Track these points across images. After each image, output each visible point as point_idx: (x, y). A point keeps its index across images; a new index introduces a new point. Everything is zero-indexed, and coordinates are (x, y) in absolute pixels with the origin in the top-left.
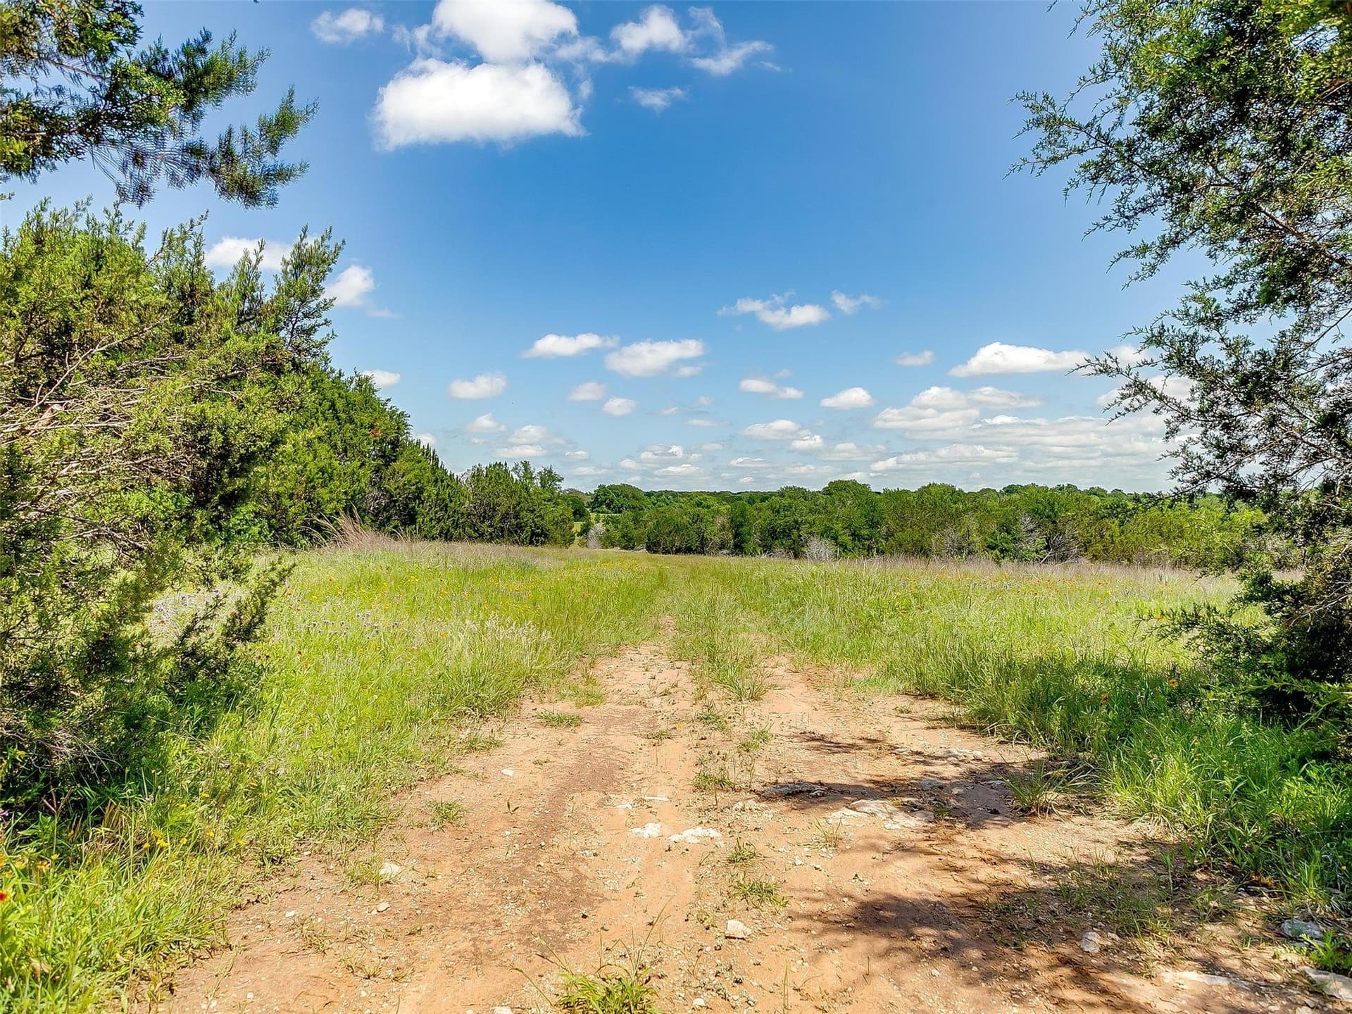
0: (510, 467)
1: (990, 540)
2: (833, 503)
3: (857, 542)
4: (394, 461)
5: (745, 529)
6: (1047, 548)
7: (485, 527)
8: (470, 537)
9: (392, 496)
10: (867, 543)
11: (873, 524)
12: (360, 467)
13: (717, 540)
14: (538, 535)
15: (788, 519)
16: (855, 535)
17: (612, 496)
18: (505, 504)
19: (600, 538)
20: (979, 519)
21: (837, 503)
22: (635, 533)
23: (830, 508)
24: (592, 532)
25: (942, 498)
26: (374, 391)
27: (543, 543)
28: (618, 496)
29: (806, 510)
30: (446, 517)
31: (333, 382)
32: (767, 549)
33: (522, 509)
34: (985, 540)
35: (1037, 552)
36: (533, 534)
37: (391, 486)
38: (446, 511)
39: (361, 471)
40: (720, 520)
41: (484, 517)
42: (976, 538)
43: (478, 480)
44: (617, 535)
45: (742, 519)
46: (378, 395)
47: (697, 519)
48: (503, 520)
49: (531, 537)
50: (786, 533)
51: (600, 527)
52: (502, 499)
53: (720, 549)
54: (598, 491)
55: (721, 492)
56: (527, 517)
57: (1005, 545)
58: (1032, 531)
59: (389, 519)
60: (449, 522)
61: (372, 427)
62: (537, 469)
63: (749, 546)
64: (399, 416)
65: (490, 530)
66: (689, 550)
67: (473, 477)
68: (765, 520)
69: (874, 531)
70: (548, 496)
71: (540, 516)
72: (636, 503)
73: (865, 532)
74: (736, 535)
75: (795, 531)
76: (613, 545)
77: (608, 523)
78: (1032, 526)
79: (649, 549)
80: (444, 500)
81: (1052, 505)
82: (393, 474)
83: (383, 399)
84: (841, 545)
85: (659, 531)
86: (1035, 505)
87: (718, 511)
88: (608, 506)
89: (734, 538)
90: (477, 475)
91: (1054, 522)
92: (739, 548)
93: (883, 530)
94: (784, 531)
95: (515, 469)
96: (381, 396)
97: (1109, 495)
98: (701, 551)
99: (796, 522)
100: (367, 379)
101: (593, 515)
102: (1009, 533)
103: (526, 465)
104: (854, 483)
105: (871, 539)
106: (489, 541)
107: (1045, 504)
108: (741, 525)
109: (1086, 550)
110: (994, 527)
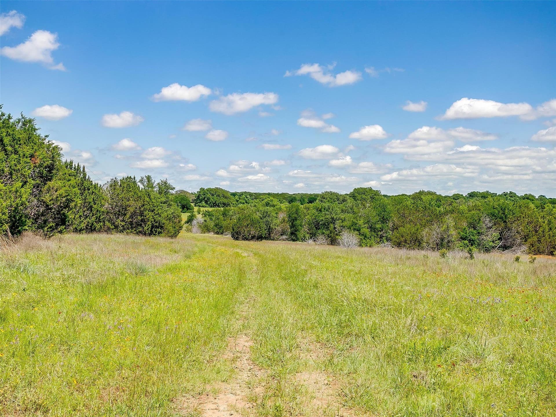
0: (138, 179)
1: (462, 233)
2: (357, 206)
3: (373, 233)
4: (50, 180)
5: (298, 222)
6: (500, 239)
7: (119, 222)
8: (109, 228)
9: (47, 206)
10: (380, 233)
11: (384, 220)
12: (22, 187)
13: (279, 229)
14: (157, 227)
15: (327, 216)
16: (372, 228)
17: (209, 195)
18: (133, 205)
19: (200, 227)
20: (454, 219)
21: (360, 206)
22: (224, 223)
23: (355, 209)
24: (195, 222)
25: (430, 203)
26: (35, 130)
27: (160, 233)
28: (213, 195)
29: (339, 211)
30: (91, 215)
31: (3, 123)
32: (313, 236)
33: (145, 210)
34: (459, 233)
35: (493, 242)
36: (153, 227)
37: (47, 198)
38: (91, 210)
39: (23, 190)
40: (281, 216)
41: (119, 215)
42: (453, 232)
43: (115, 189)
44: (212, 224)
45: (296, 216)
46: (38, 132)
47: (266, 215)
48: (131, 217)
49: (152, 229)
50: (326, 226)
51: (200, 218)
52: (132, 202)
53: (282, 235)
54: (200, 192)
55: (283, 194)
56: (149, 215)
57: (473, 237)
58: (490, 228)
59: (45, 222)
60: (93, 219)
61: (32, 156)
62: (157, 180)
63: (300, 235)
64: (54, 148)
65: (123, 224)
66: (260, 238)
67: (111, 186)
68: (311, 216)
69: (385, 225)
70: (163, 199)
71: (158, 214)
72: (225, 201)
73: (378, 226)
74: (293, 226)
75: (332, 225)
76: (208, 231)
77: (205, 216)
78: (490, 225)
79: (233, 236)
80: (90, 203)
81: (503, 210)
82: (49, 190)
83: (43, 136)
84: (363, 235)
85: (240, 224)
86: (492, 210)
87: (280, 209)
88: (206, 202)
89: (291, 228)
90: (114, 184)
91: (505, 222)
92: (294, 236)
93: (390, 224)
94: (324, 224)
95: (141, 181)
96: (41, 133)
97: (537, 199)
98: (268, 237)
99: (332, 218)
100: (30, 121)
101: (196, 209)
102: (475, 229)
103: (149, 178)
104: (370, 189)
105: (382, 230)
106: (121, 231)
107: (499, 209)
108: (296, 219)
109: (526, 241)
110: (465, 225)
